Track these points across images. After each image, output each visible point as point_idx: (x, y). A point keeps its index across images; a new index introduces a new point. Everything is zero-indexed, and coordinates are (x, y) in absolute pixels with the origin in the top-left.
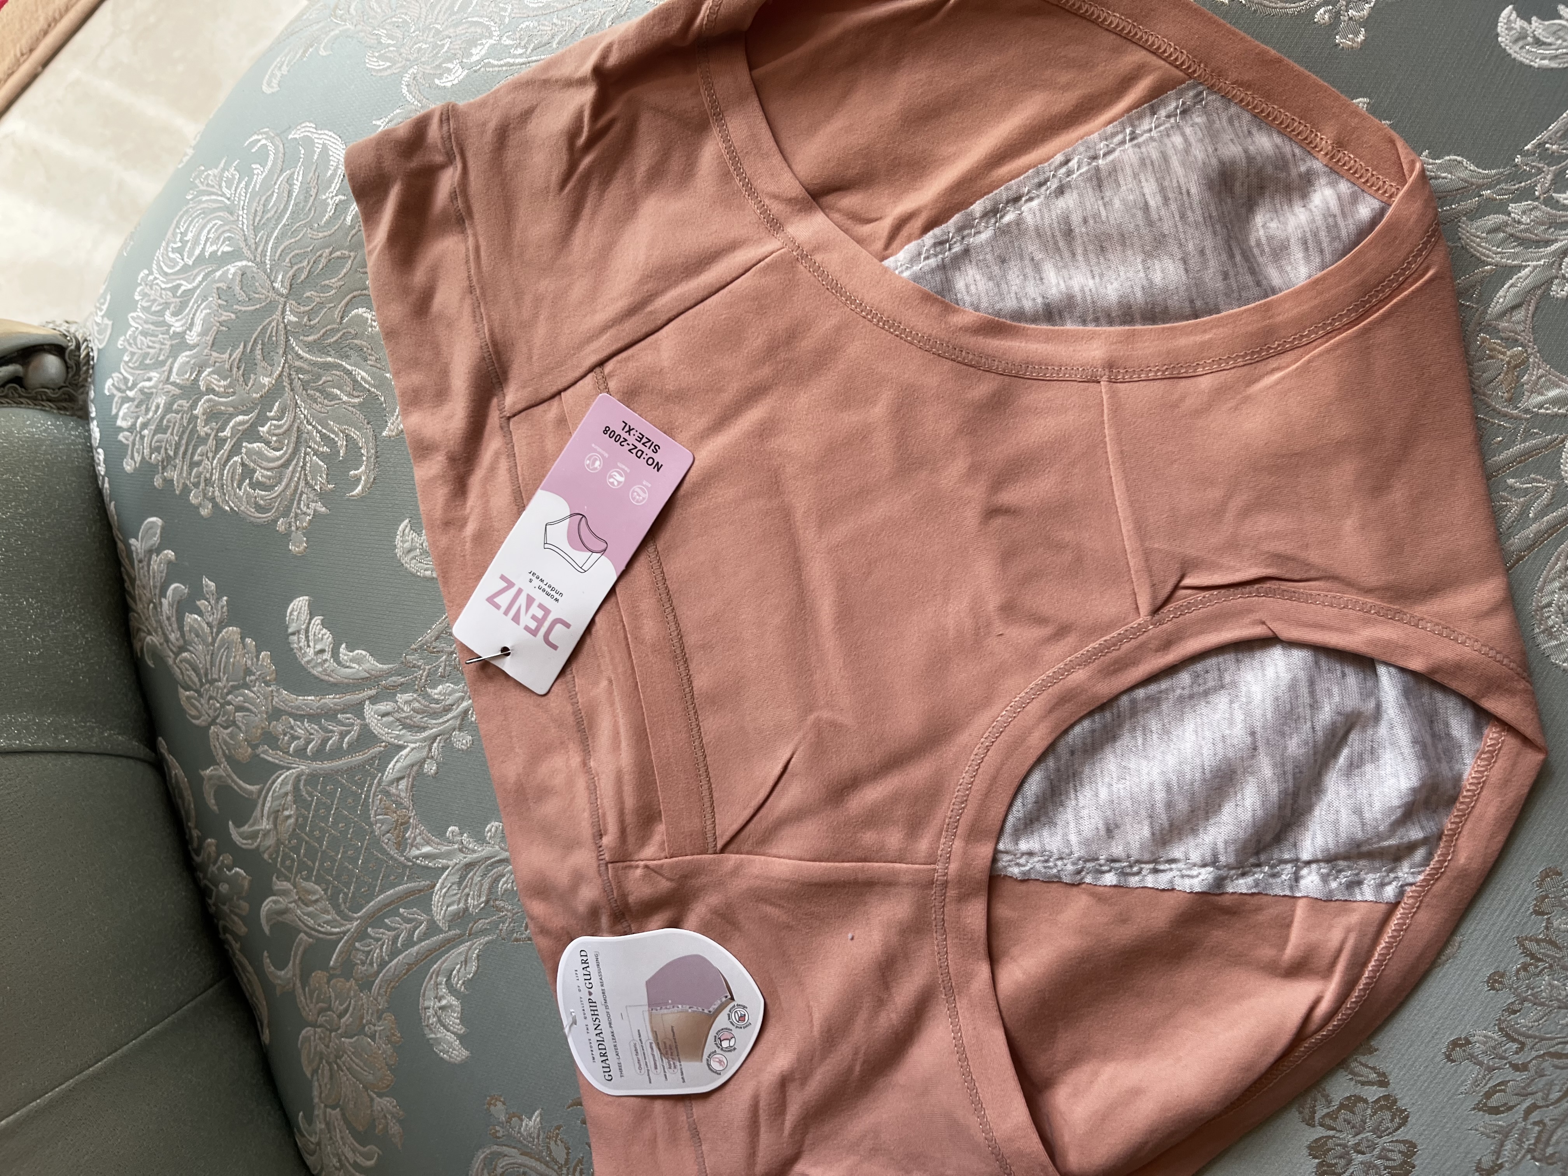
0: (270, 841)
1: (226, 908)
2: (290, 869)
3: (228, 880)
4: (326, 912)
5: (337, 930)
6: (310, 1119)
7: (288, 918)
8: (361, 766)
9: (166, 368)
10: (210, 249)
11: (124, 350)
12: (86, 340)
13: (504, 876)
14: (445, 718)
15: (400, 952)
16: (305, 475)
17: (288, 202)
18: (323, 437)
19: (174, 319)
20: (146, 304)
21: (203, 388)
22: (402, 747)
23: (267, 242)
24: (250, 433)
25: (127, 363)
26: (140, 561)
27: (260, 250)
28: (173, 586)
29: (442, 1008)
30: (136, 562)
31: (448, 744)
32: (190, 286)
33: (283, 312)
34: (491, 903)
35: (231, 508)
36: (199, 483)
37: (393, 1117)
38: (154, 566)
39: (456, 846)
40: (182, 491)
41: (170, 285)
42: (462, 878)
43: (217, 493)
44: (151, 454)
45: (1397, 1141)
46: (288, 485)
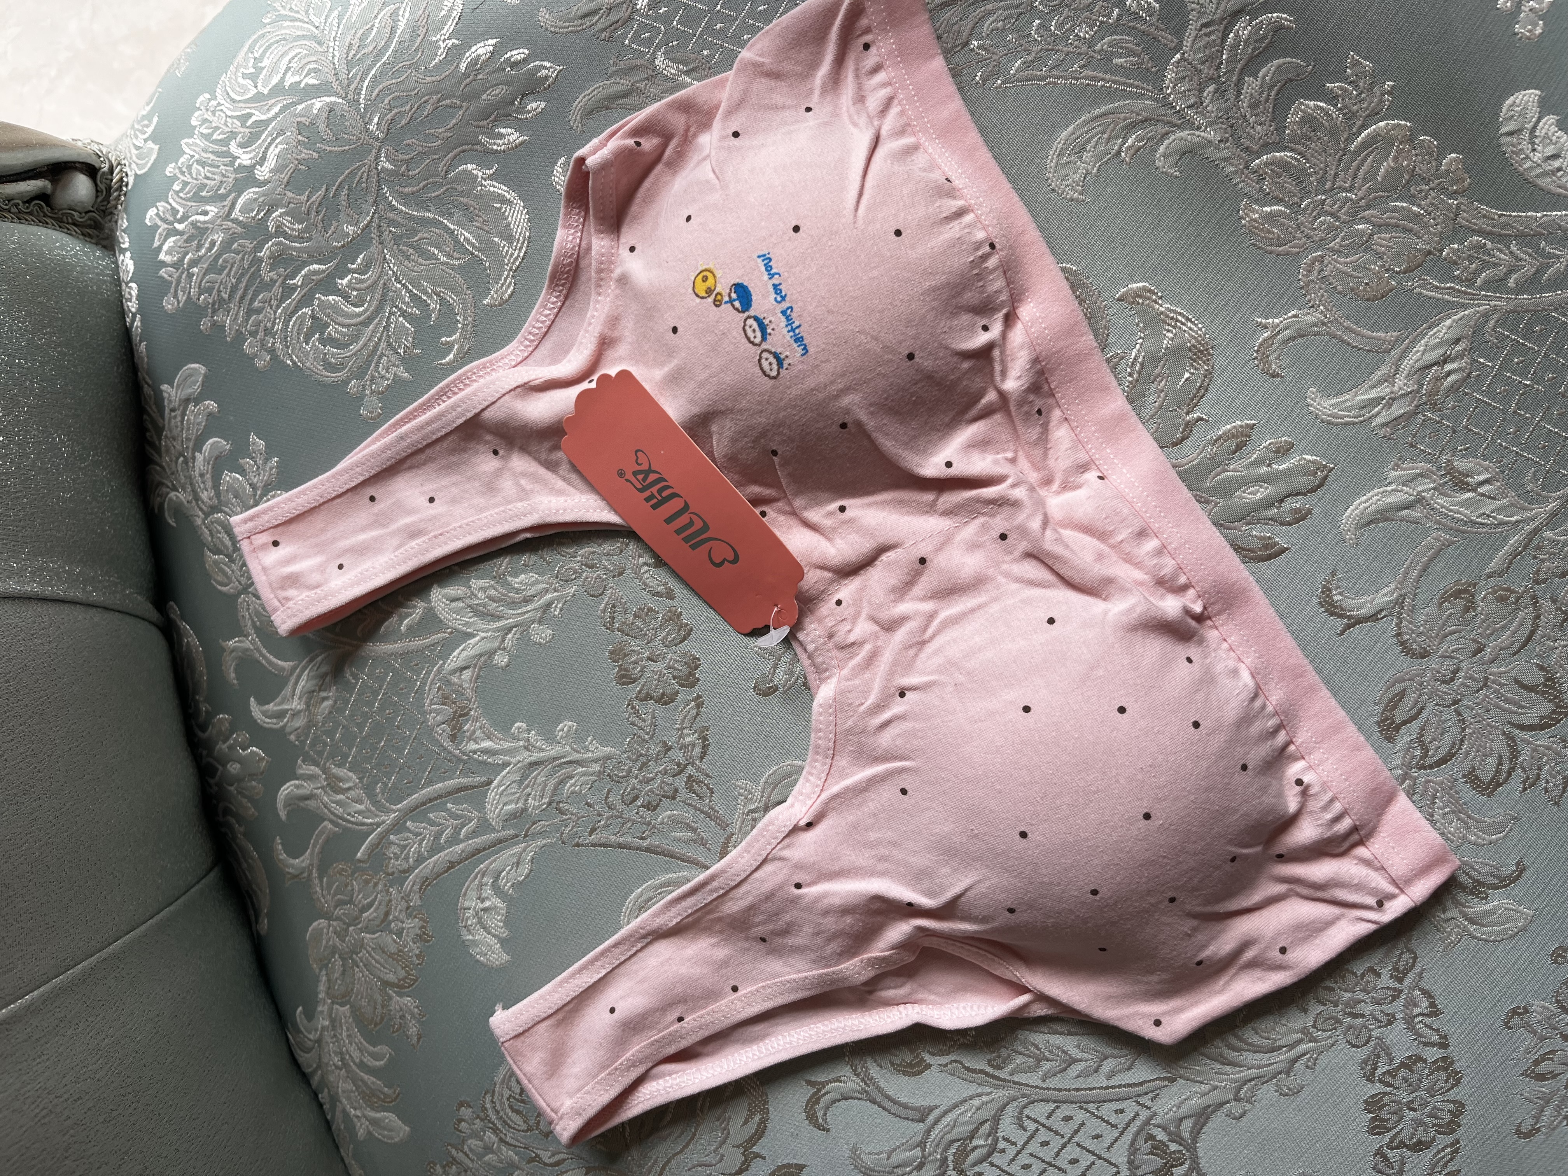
0: (299, 723)
1: (232, 788)
2: (320, 754)
3: (240, 760)
4: (360, 802)
5: (370, 821)
6: (310, 1015)
7: (312, 804)
8: (420, 651)
9: (227, 202)
10: (290, 79)
11: (175, 178)
12: (119, 164)
13: (572, 777)
14: (524, 609)
15: (443, 849)
16: (388, 336)
17: (390, 39)
18: (413, 296)
19: (241, 151)
20: (206, 131)
21: (272, 229)
22: (472, 635)
23: (362, 80)
24: (327, 284)
25: (177, 193)
26: (173, 410)
27: (353, 87)
28: (211, 441)
29: (485, 910)
30: (167, 411)
31: (524, 638)
32: (264, 117)
33: (377, 158)
34: (554, 805)
35: (294, 363)
36: (257, 332)
37: (413, 1016)
38: (190, 416)
39: (521, 743)
40: (234, 339)
41: (239, 113)
42: (524, 777)
43: (277, 345)
44: (199, 295)
45: (1448, 1101)
46: (365, 345)
